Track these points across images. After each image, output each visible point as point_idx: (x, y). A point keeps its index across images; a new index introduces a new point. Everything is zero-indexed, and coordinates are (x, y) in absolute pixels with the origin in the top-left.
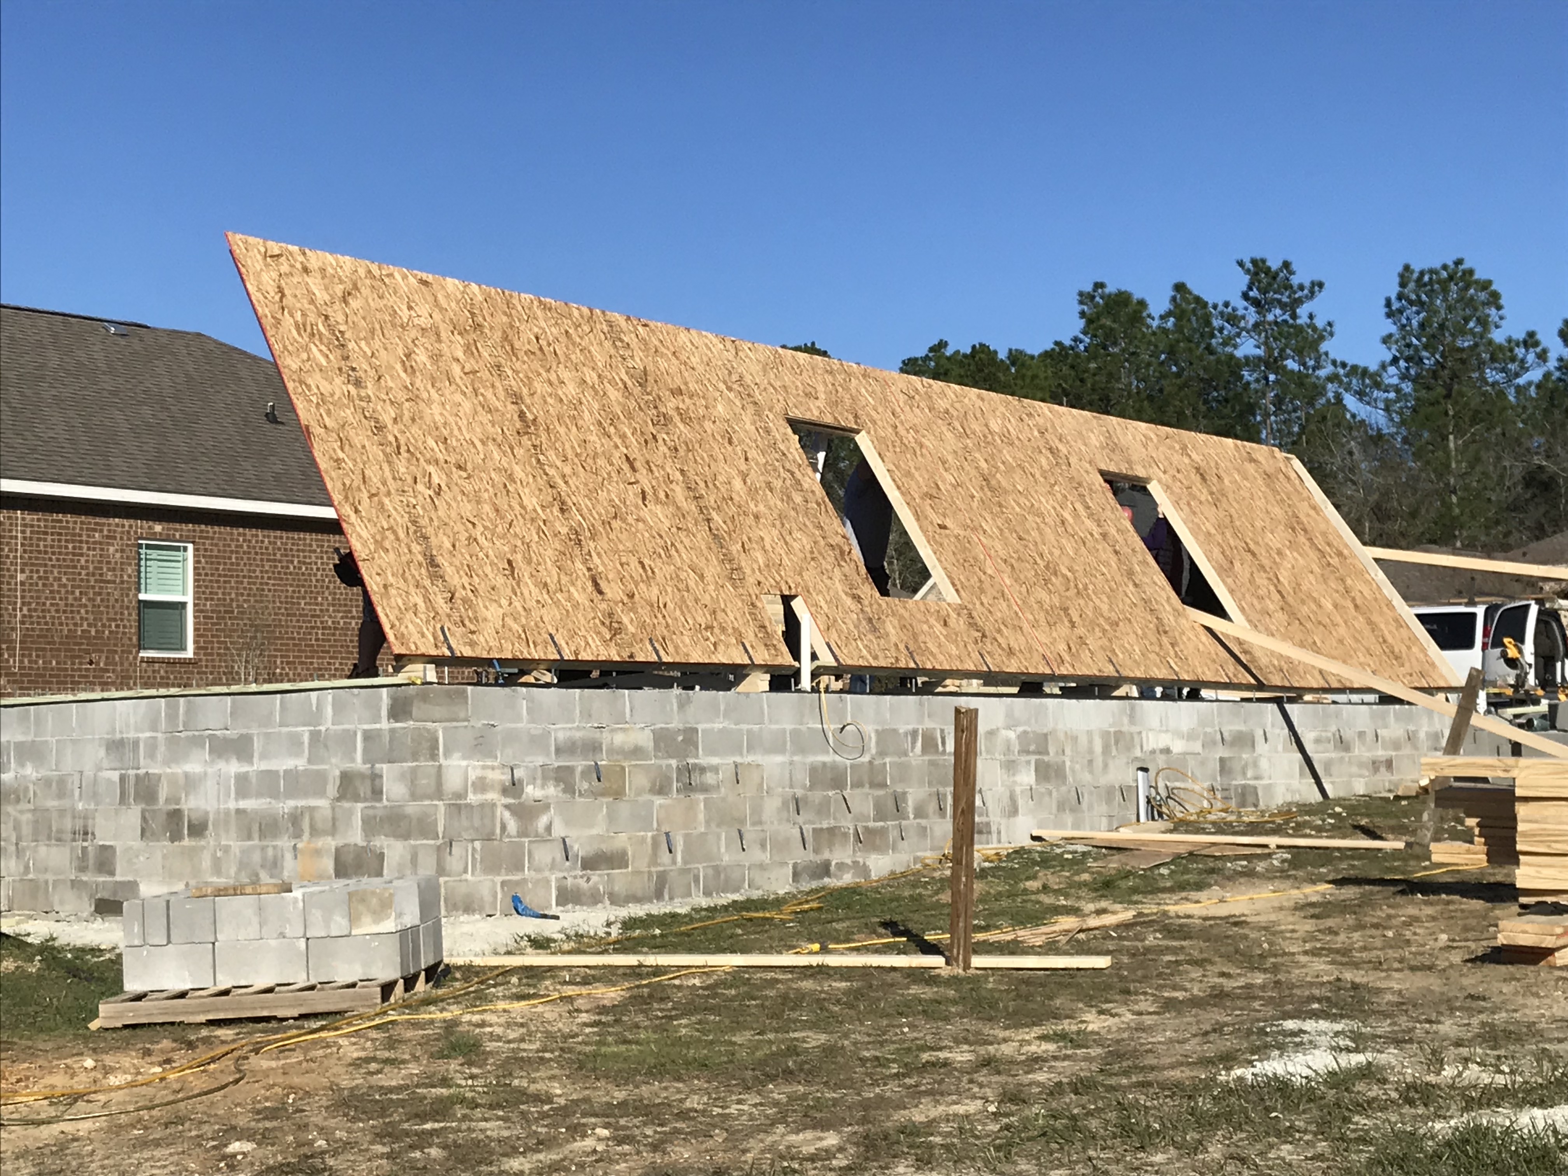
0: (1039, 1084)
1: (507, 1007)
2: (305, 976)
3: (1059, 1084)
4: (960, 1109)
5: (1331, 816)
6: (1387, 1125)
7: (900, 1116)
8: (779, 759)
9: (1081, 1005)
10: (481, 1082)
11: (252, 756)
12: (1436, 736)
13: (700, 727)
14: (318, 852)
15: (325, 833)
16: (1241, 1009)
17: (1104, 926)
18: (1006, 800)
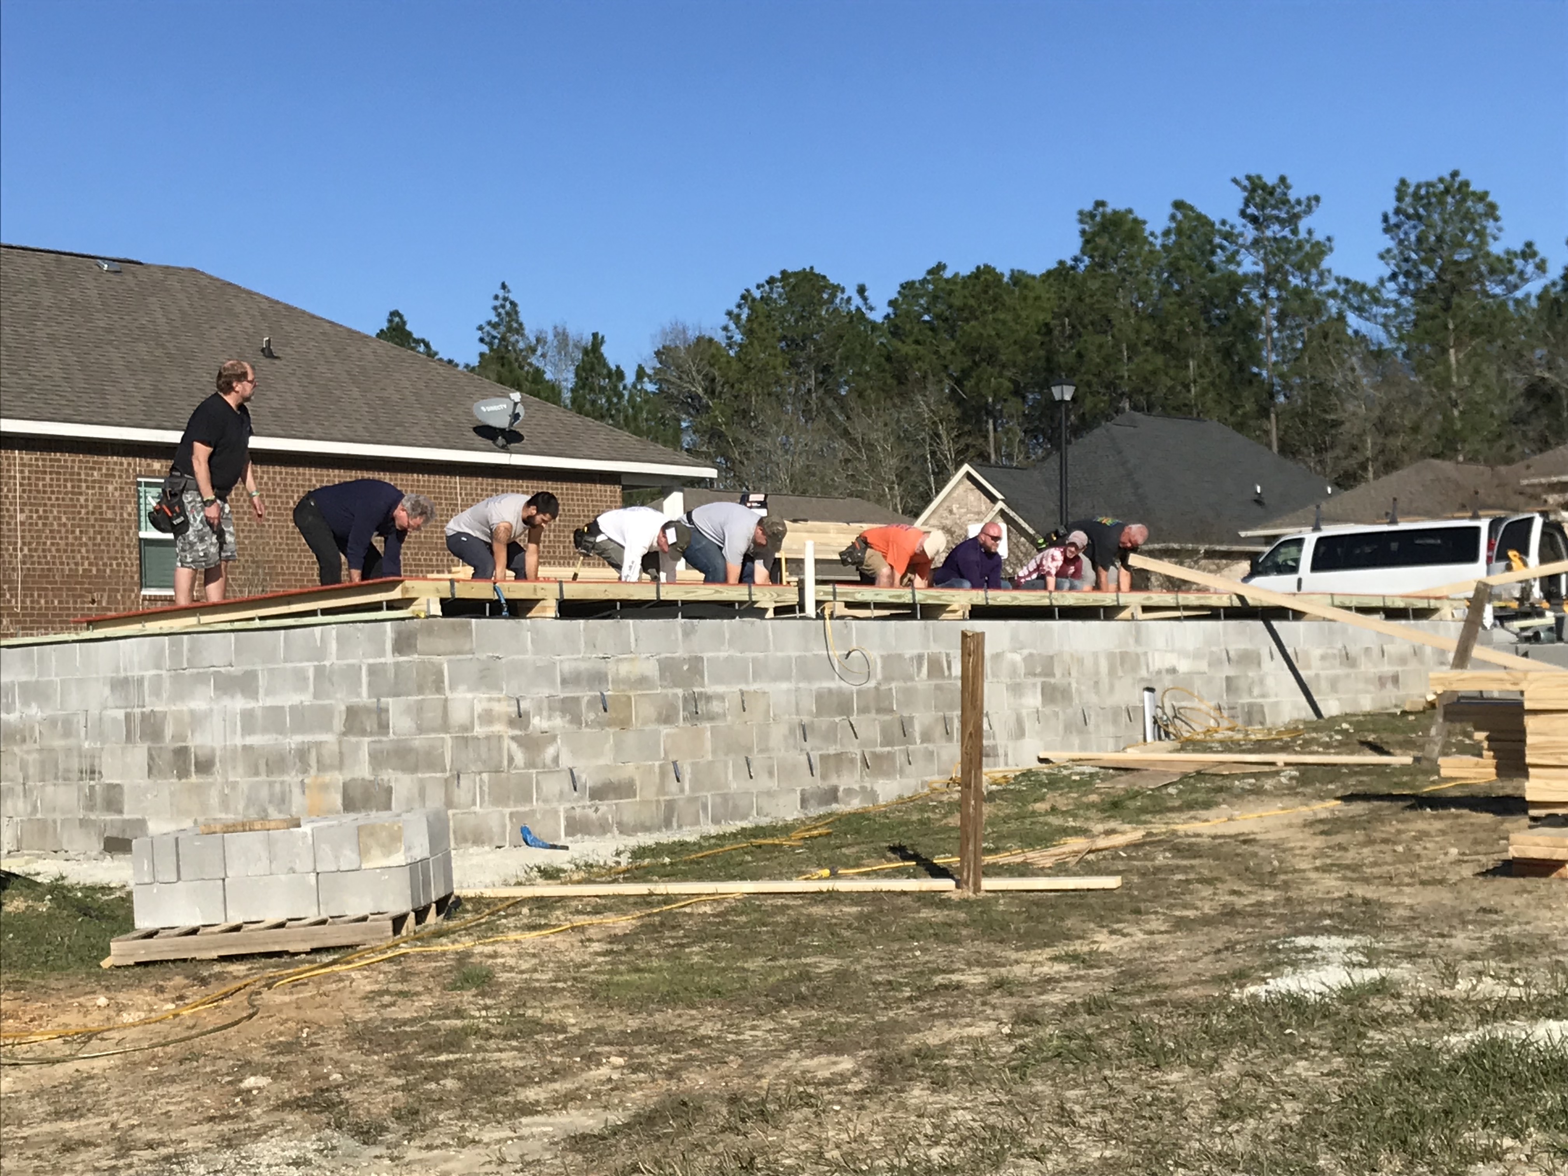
0: (1052, 1005)
1: (518, 937)
2: (316, 910)
3: (1073, 1005)
4: (974, 1031)
5: (1338, 732)
6: (1402, 1040)
7: (913, 1040)
8: (784, 686)
9: (1092, 925)
10: (495, 1012)
11: (257, 693)
13: (706, 655)
14: (325, 788)
15: (332, 767)
16: (1253, 927)
17: (1114, 847)
18: (1012, 722)
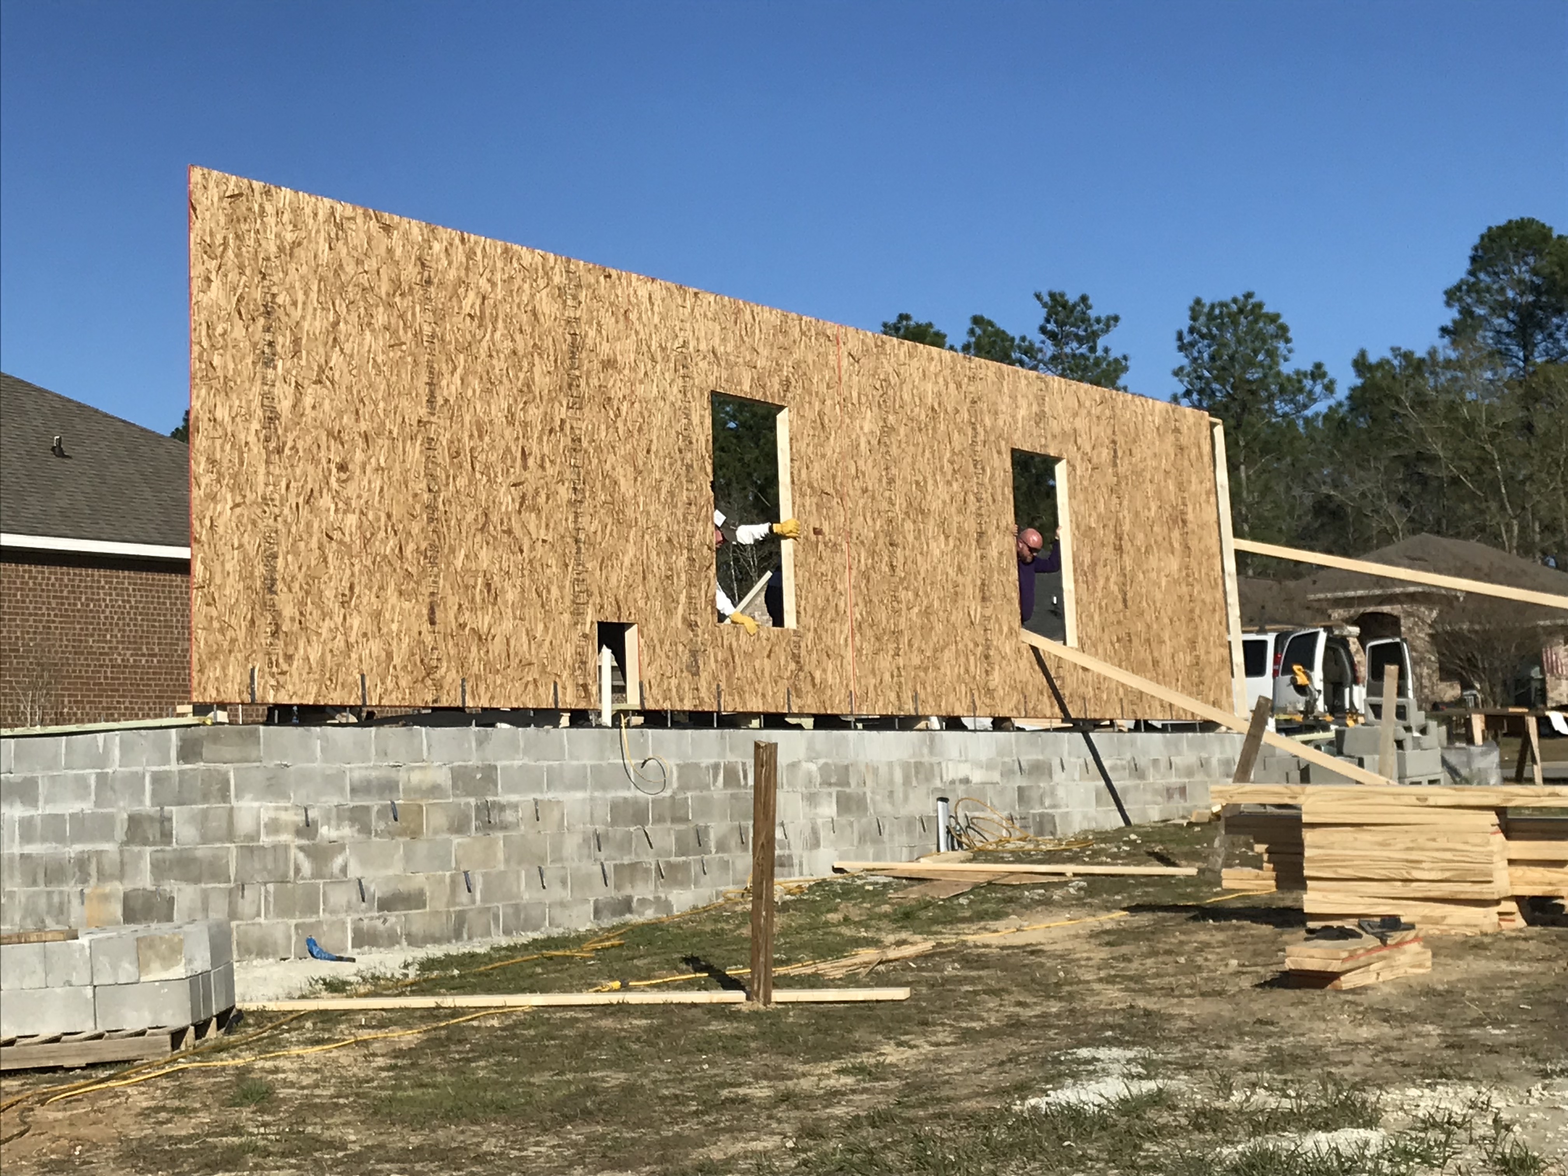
0: (837, 1118)
1: (301, 1052)
2: (92, 1025)
3: (857, 1117)
4: (758, 1146)
5: (1126, 843)
6: (1176, 1152)
7: (697, 1155)
8: (580, 795)
9: (879, 1037)
10: (274, 1129)
11: (37, 801)
12: (1227, 763)
13: (499, 764)
14: (105, 898)
15: (112, 877)
16: (1037, 1038)
17: (904, 958)
18: (807, 832)
